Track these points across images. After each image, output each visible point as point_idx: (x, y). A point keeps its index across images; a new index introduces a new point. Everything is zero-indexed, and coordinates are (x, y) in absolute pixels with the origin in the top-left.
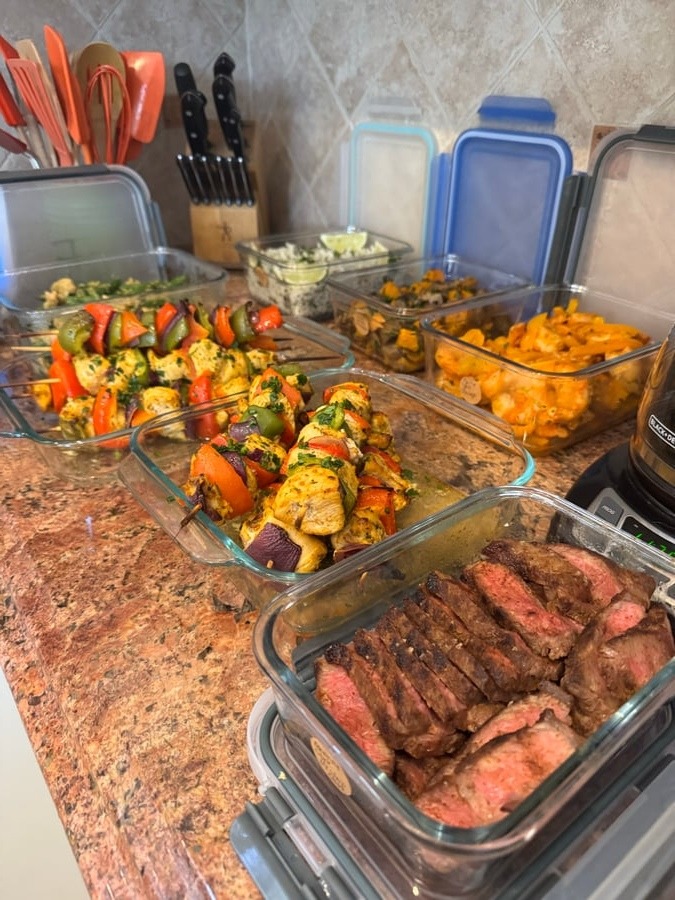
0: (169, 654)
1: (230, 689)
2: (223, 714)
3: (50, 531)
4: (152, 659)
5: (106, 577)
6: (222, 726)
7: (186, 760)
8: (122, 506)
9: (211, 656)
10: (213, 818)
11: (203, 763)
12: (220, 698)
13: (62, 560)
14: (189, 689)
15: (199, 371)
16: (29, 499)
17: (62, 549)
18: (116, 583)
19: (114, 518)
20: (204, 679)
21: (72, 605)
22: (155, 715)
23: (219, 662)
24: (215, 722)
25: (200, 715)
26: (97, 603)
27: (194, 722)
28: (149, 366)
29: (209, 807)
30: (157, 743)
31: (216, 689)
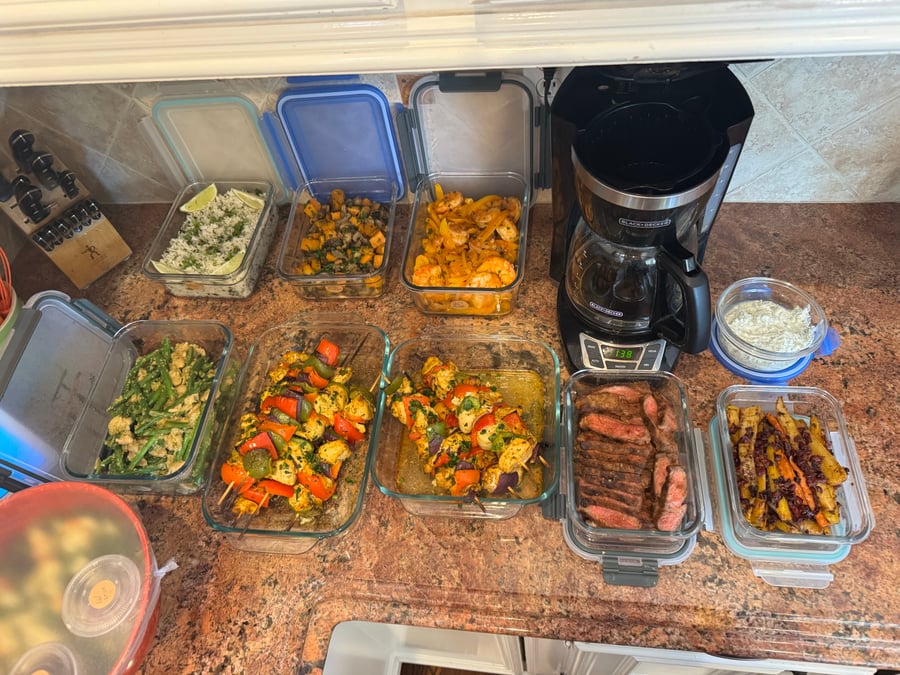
0: (507, 555)
1: (544, 543)
2: (554, 554)
3: (375, 562)
4: (504, 563)
5: (435, 555)
6: (559, 558)
7: (565, 579)
8: (383, 519)
9: (521, 540)
10: (595, 584)
11: (570, 574)
12: (545, 550)
13: (405, 567)
14: (532, 558)
15: (330, 416)
16: (333, 561)
17: (395, 564)
18: (442, 551)
19: (390, 528)
20: (531, 550)
21: (443, 578)
22: (536, 578)
23: (526, 538)
24: (555, 558)
25: (548, 562)
26: (451, 567)
27: (549, 566)
28: (308, 440)
29: (591, 583)
30: (549, 585)
31: (540, 549)
